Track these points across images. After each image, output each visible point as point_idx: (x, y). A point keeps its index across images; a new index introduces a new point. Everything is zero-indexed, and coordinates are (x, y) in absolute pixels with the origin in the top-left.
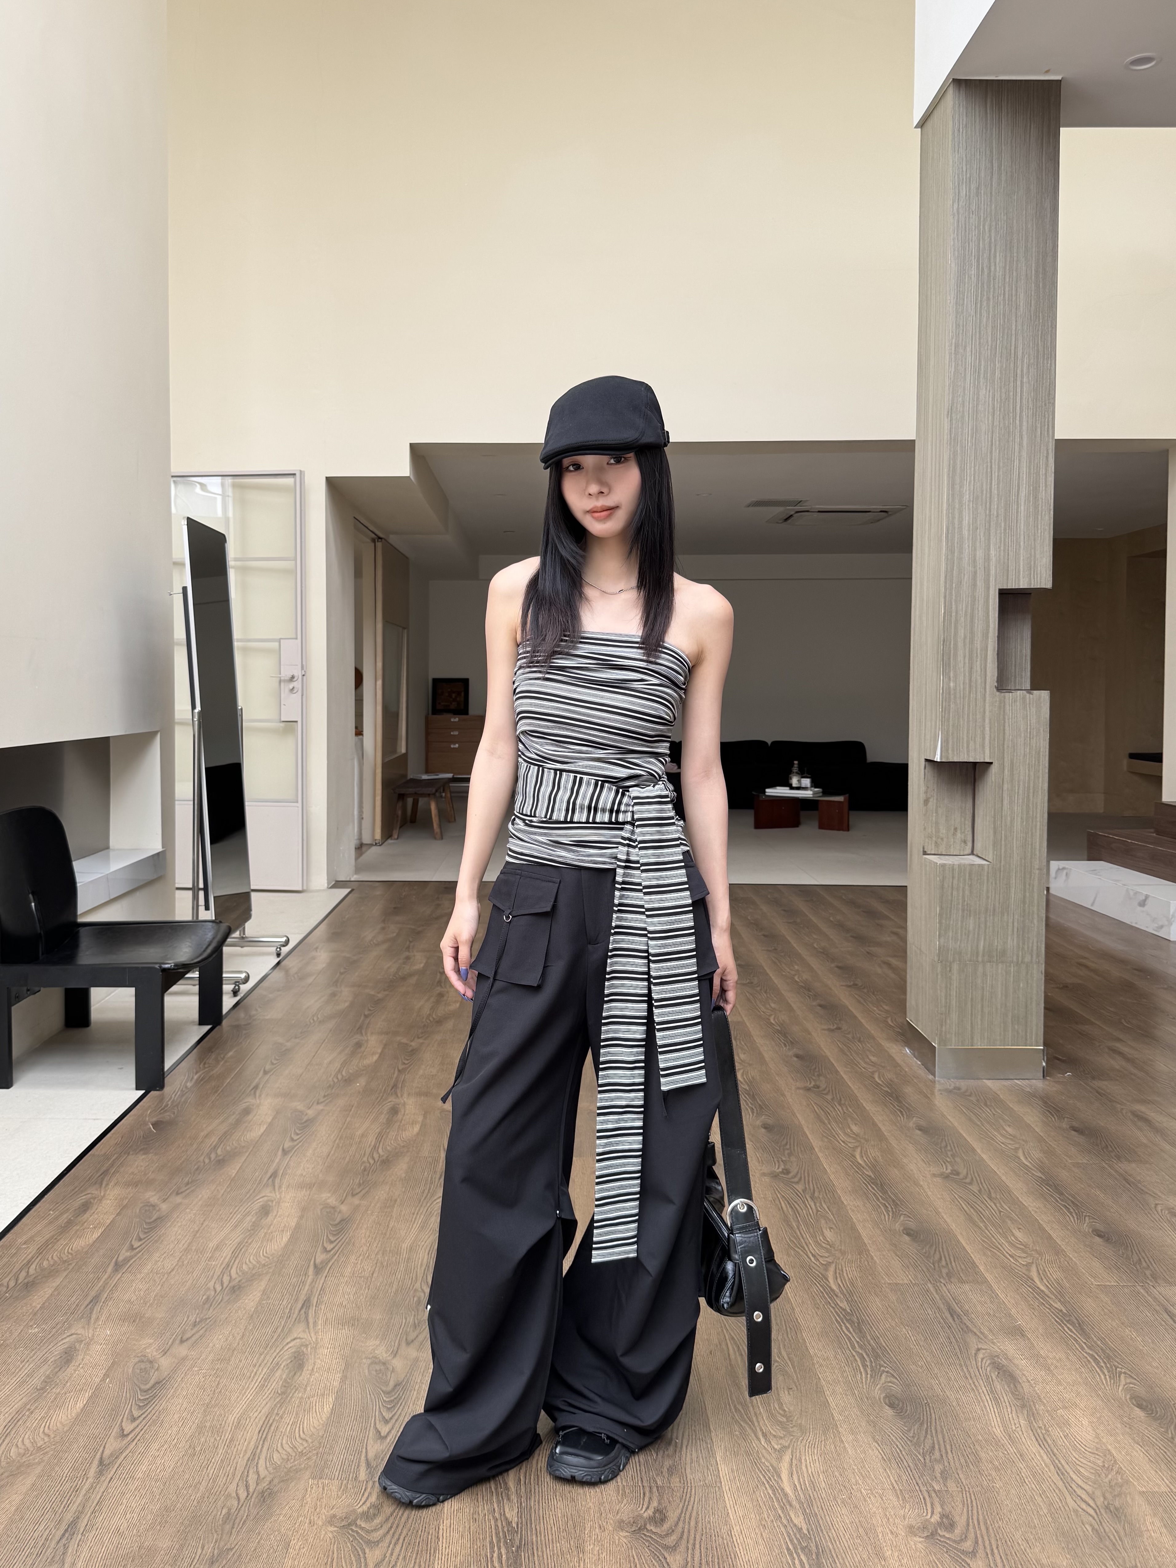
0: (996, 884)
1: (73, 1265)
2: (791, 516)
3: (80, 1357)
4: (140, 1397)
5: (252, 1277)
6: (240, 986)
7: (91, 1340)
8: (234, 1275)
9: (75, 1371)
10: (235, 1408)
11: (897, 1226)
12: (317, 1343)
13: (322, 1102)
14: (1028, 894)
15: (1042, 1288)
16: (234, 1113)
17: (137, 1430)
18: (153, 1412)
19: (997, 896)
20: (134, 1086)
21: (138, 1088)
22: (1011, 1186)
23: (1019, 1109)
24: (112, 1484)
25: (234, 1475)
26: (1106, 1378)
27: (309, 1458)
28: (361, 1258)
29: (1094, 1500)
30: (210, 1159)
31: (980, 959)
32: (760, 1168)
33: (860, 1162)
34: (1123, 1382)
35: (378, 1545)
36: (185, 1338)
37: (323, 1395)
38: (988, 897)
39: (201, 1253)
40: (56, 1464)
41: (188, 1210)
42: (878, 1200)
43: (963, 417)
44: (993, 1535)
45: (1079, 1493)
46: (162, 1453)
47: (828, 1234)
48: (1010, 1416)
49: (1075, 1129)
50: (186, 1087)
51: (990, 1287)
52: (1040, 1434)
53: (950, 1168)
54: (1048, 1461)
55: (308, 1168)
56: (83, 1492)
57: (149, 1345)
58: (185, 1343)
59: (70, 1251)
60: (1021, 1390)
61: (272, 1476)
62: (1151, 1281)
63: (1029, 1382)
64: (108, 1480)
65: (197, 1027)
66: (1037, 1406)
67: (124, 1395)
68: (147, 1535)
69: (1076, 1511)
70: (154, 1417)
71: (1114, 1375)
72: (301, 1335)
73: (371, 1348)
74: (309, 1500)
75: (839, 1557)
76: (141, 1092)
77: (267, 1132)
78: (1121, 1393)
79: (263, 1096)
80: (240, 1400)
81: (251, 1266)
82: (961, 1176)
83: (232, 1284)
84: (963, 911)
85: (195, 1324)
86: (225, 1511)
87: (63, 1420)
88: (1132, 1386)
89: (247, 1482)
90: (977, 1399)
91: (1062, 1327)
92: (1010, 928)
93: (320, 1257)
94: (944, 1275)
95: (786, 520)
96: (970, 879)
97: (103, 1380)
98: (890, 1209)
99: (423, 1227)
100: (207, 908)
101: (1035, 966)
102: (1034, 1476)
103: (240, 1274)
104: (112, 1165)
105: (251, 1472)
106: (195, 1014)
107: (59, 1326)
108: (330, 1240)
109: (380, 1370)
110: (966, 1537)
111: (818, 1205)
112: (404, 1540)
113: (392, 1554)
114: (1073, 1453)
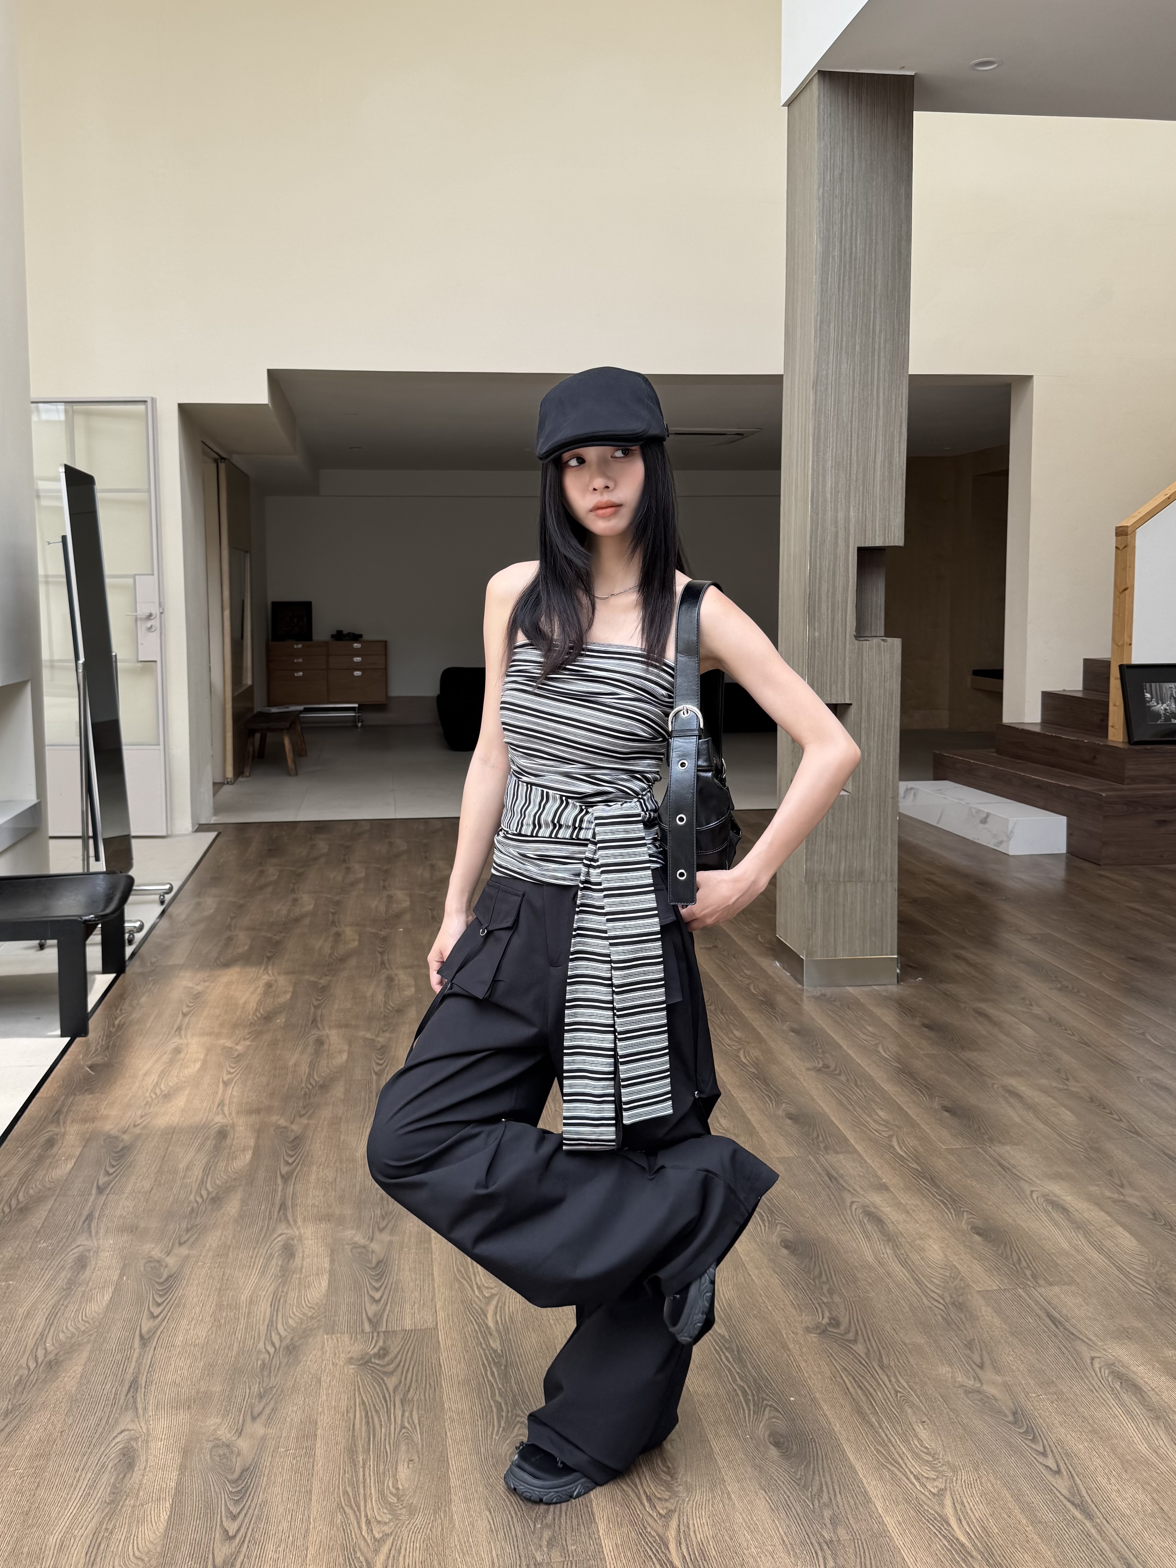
0: (855, 812)
3: (93, 1263)
5: (228, 1189)
7: (98, 1248)
8: (210, 1189)
9: (92, 1273)
12: (301, 1236)
13: (249, 1039)
14: (882, 821)
16: (166, 1053)
19: (856, 823)
20: (59, 1033)
21: (63, 1035)
26: (952, 1216)
29: (944, 1299)
31: (841, 879)
33: (745, 1063)
34: (965, 1217)
36: (183, 1240)
37: (318, 1274)
38: (848, 825)
39: (174, 1174)
42: (763, 1091)
44: (869, 1329)
45: (932, 1296)
47: (723, 1121)
48: (879, 1247)
49: (925, 1026)
50: (109, 1031)
51: (860, 1155)
52: (903, 1259)
54: (908, 1275)
55: (251, 1096)
57: (152, 1249)
58: (184, 1246)
60: (887, 1229)
62: (988, 1143)
63: (893, 1223)
65: (101, 977)
66: (900, 1239)
69: (929, 1307)
71: (958, 1213)
72: (286, 1232)
76: (68, 1040)
77: (203, 1068)
78: (964, 1226)
79: (187, 1035)
84: (827, 837)
85: (188, 1231)
88: (972, 1220)
90: (852, 1237)
91: (919, 1182)
92: (867, 851)
94: (823, 1148)
100: (97, 857)
101: (889, 884)
103: (216, 1187)
104: (63, 1105)
106: (101, 963)
108: (289, 1155)
109: (363, 1252)
110: (849, 1331)
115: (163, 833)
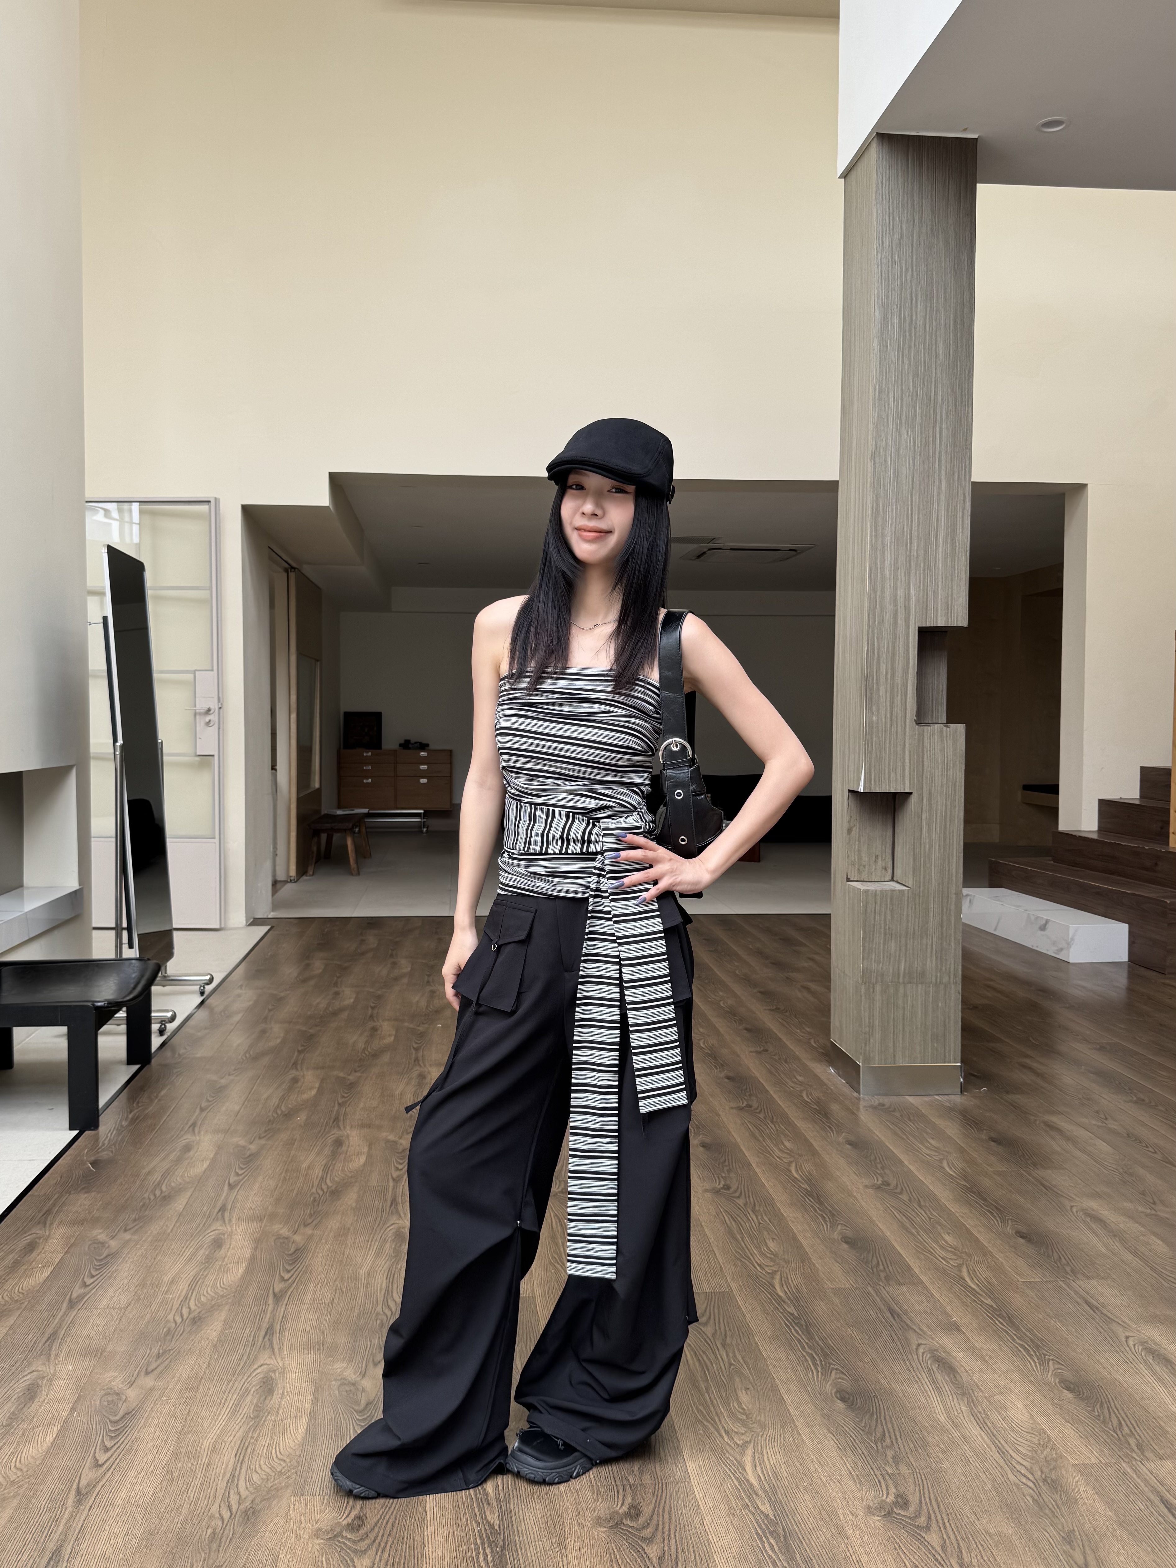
0: (915, 908)
1: (26, 1303)
2: (704, 553)
3: (44, 1393)
4: (110, 1428)
5: (212, 1308)
6: (167, 1025)
7: (54, 1376)
8: (193, 1307)
9: (40, 1406)
10: (209, 1433)
11: (836, 1235)
12: (284, 1368)
13: (263, 1137)
14: (945, 918)
15: (973, 1286)
16: (174, 1150)
17: (111, 1460)
18: (126, 1441)
19: (917, 920)
20: (67, 1126)
21: (71, 1128)
22: (937, 1193)
23: (940, 1123)
24: (93, 1511)
25: (215, 1497)
26: (1036, 1366)
27: (288, 1477)
28: (319, 1285)
29: (1032, 1474)
30: (155, 1195)
32: (702, 1185)
33: (796, 1176)
34: (1052, 1368)
35: (365, 1554)
36: (150, 1369)
37: (296, 1417)
38: (908, 922)
39: (157, 1287)
40: (32, 1497)
41: (138, 1246)
42: (817, 1212)
43: (886, 461)
44: (944, 1510)
45: (1018, 1469)
46: (140, 1480)
47: (771, 1244)
48: (952, 1403)
49: (994, 1140)
50: (122, 1126)
51: (926, 1288)
52: (980, 1418)
53: (880, 1179)
54: (989, 1442)
55: (257, 1201)
56: (64, 1521)
57: (114, 1378)
58: (151, 1375)
59: (20, 1290)
60: (960, 1379)
61: (253, 1496)
62: (1071, 1276)
63: (967, 1372)
64: (87, 1508)
65: (124, 1067)
66: (976, 1393)
67: (94, 1427)
68: (134, 1557)
69: (1017, 1485)
70: (127, 1446)
71: (1043, 1362)
72: (268, 1362)
73: (339, 1370)
74: (293, 1516)
75: (806, 1538)
76: (75, 1132)
77: (211, 1168)
78: (1050, 1378)
79: (202, 1133)
80: (214, 1425)
81: (209, 1297)
82: (891, 1187)
83: (192, 1316)
84: (885, 934)
85: (159, 1356)
86: (210, 1531)
87: (34, 1454)
88: (1060, 1371)
89: (229, 1502)
90: (921, 1389)
91: (994, 1321)
92: (929, 950)
93: (278, 1287)
94: (883, 1278)
95: (699, 557)
96: (892, 904)
97: (71, 1413)
98: (828, 1219)
99: (378, 1254)
100: (131, 946)
101: (953, 986)
102: (977, 1456)
103: (199, 1305)
104: (54, 1205)
105: (232, 1493)
106: (123, 1054)
107: (18, 1364)
108: (287, 1270)
109: (350, 1391)
110: (920, 1513)
111: (759, 1217)
112: (391, 1547)
113: (380, 1561)
114: (1011, 1433)
115: (217, 926)
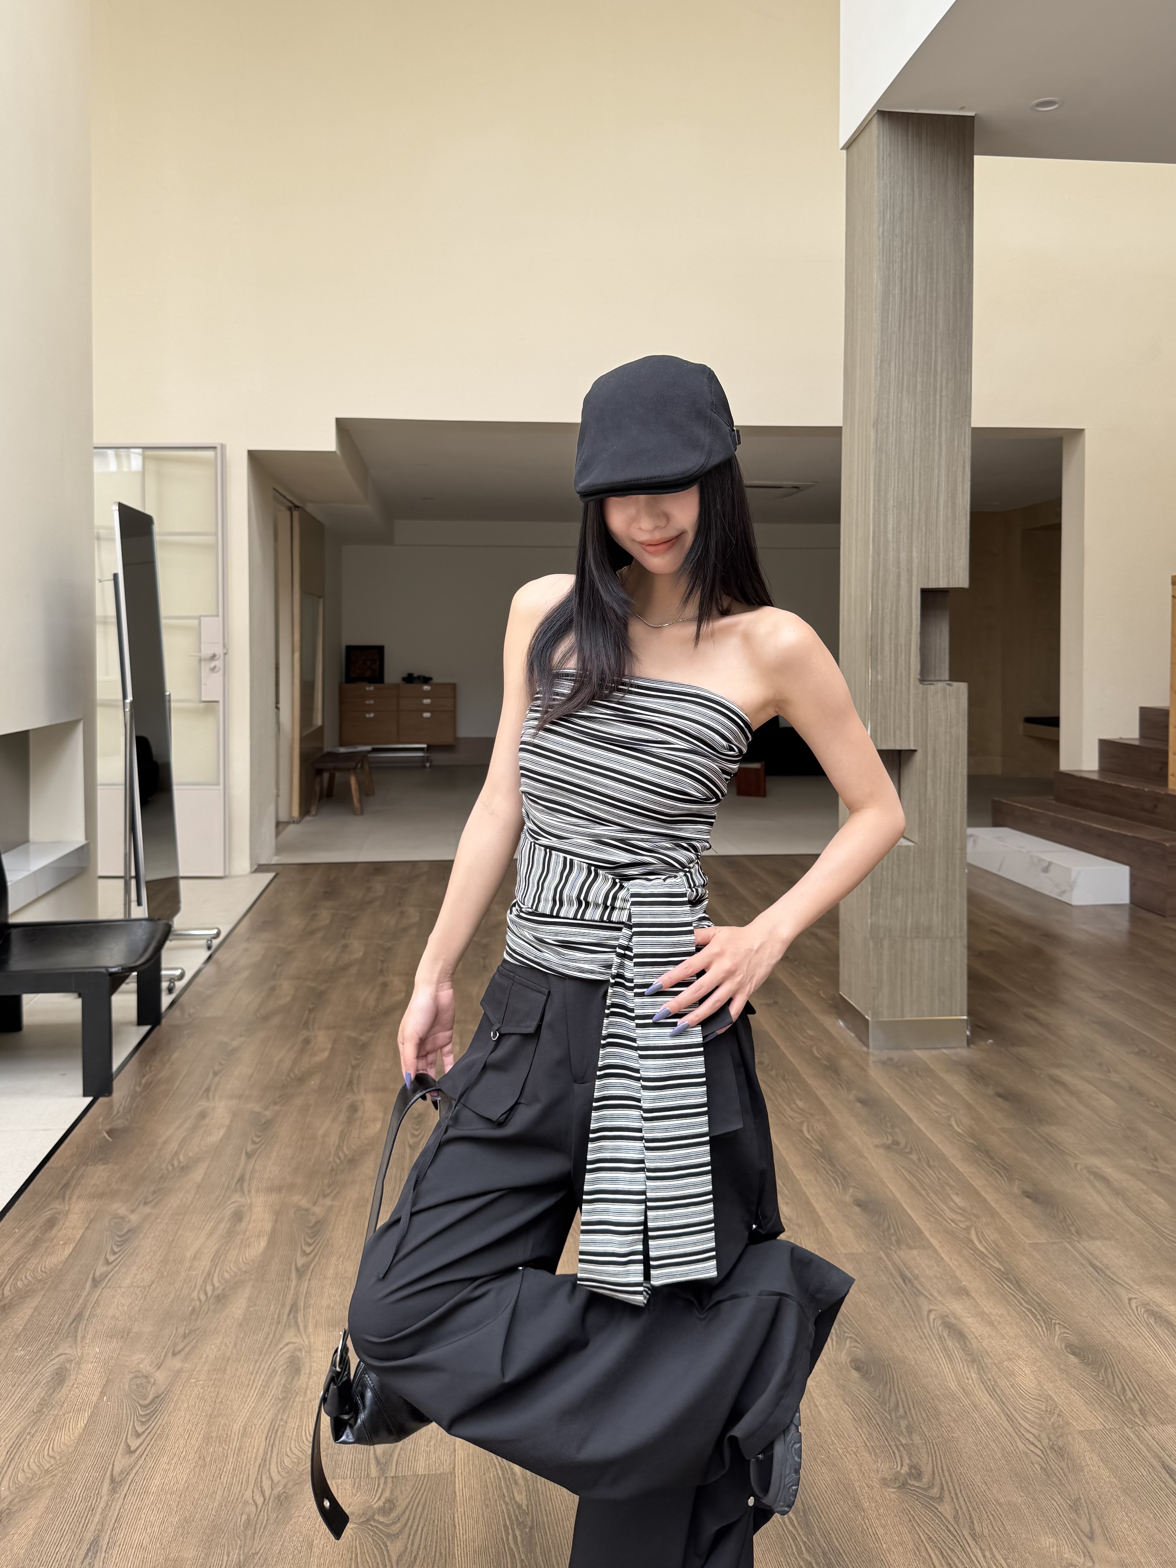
1: (50, 1283)
3: (73, 1377)
4: (141, 1413)
6: (176, 983)
8: (217, 1283)
10: (238, 1416)
11: (847, 1198)
12: (310, 1346)
13: (278, 1103)
15: (982, 1249)
17: (143, 1446)
18: (157, 1426)
20: (81, 1091)
21: (86, 1094)
22: (946, 1153)
23: (950, 1078)
24: (128, 1499)
25: (247, 1482)
26: (1042, 1330)
28: (341, 1258)
31: (908, 935)
33: (808, 1137)
34: (1058, 1332)
35: (398, 1537)
39: (180, 1264)
40: (67, 1485)
42: (828, 1173)
44: (956, 1481)
45: (1026, 1436)
46: (172, 1466)
48: (963, 1371)
49: (1000, 1096)
50: (135, 1093)
51: (936, 1251)
52: (990, 1386)
53: (890, 1139)
54: (998, 1410)
55: (275, 1171)
56: (99, 1510)
59: (43, 1269)
60: (970, 1346)
61: (285, 1480)
62: (1076, 1237)
63: (976, 1338)
64: (122, 1496)
66: (985, 1360)
67: (125, 1411)
68: (171, 1546)
70: (158, 1433)
71: (1050, 1326)
72: (294, 1340)
76: (89, 1100)
77: (227, 1135)
78: (1056, 1342)
79: (216, 1099)
80: (243, 1408)
81: (232, 1273)
82: (901, 1147)
83: (216, 1293)
86: (244, 1517)
87: (66, 1441)
88: (1066, 1335)
89: (261, 1488)
91: (1002, 1285)
92: (935, 905)
93: (301, 1261)
94: (894, 1242)
97: (101, 1397)
98: (839, 1182)
100: (140, 904)
101: (959, 940)
102: (988, 1425)
103: (222, 1282)
104: (72, 1177)
105: (264, 1478)
106: (133, 1016)
107: (44, 1348)
108: (308, 1243)
110: (933, 1484)
112: (422, 1530)
113: (412, 1545)
114: (1020, 1400)
